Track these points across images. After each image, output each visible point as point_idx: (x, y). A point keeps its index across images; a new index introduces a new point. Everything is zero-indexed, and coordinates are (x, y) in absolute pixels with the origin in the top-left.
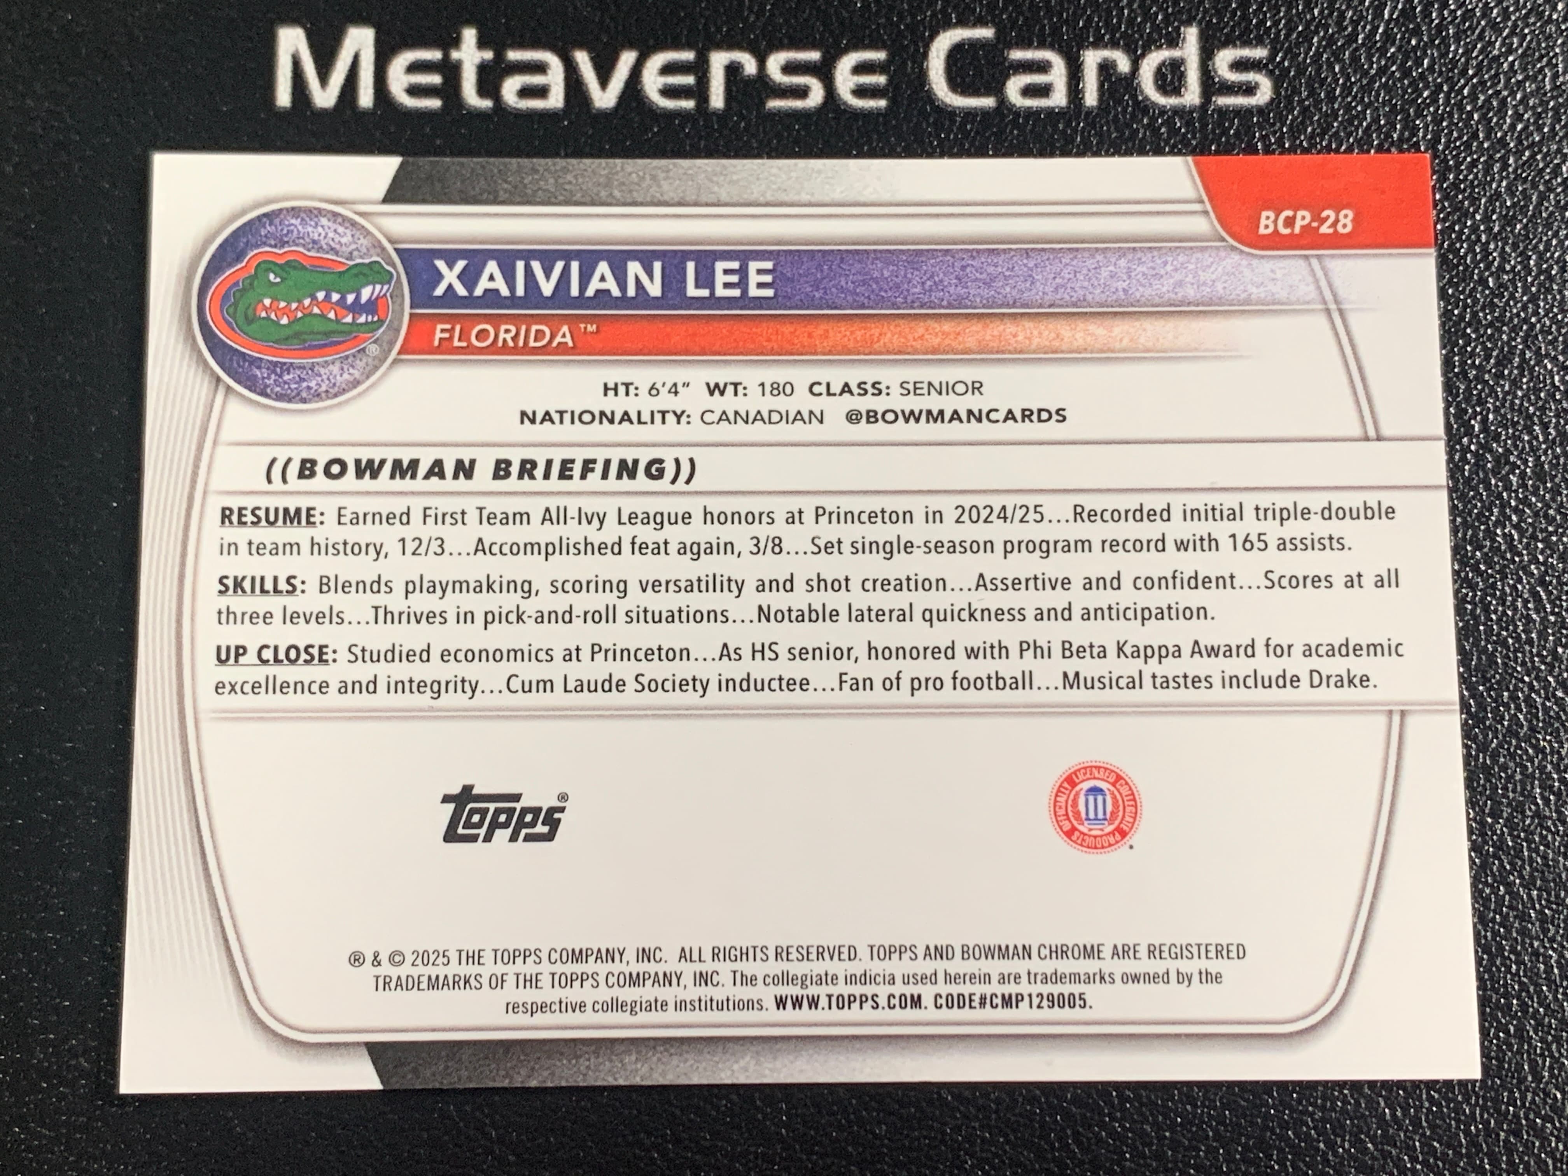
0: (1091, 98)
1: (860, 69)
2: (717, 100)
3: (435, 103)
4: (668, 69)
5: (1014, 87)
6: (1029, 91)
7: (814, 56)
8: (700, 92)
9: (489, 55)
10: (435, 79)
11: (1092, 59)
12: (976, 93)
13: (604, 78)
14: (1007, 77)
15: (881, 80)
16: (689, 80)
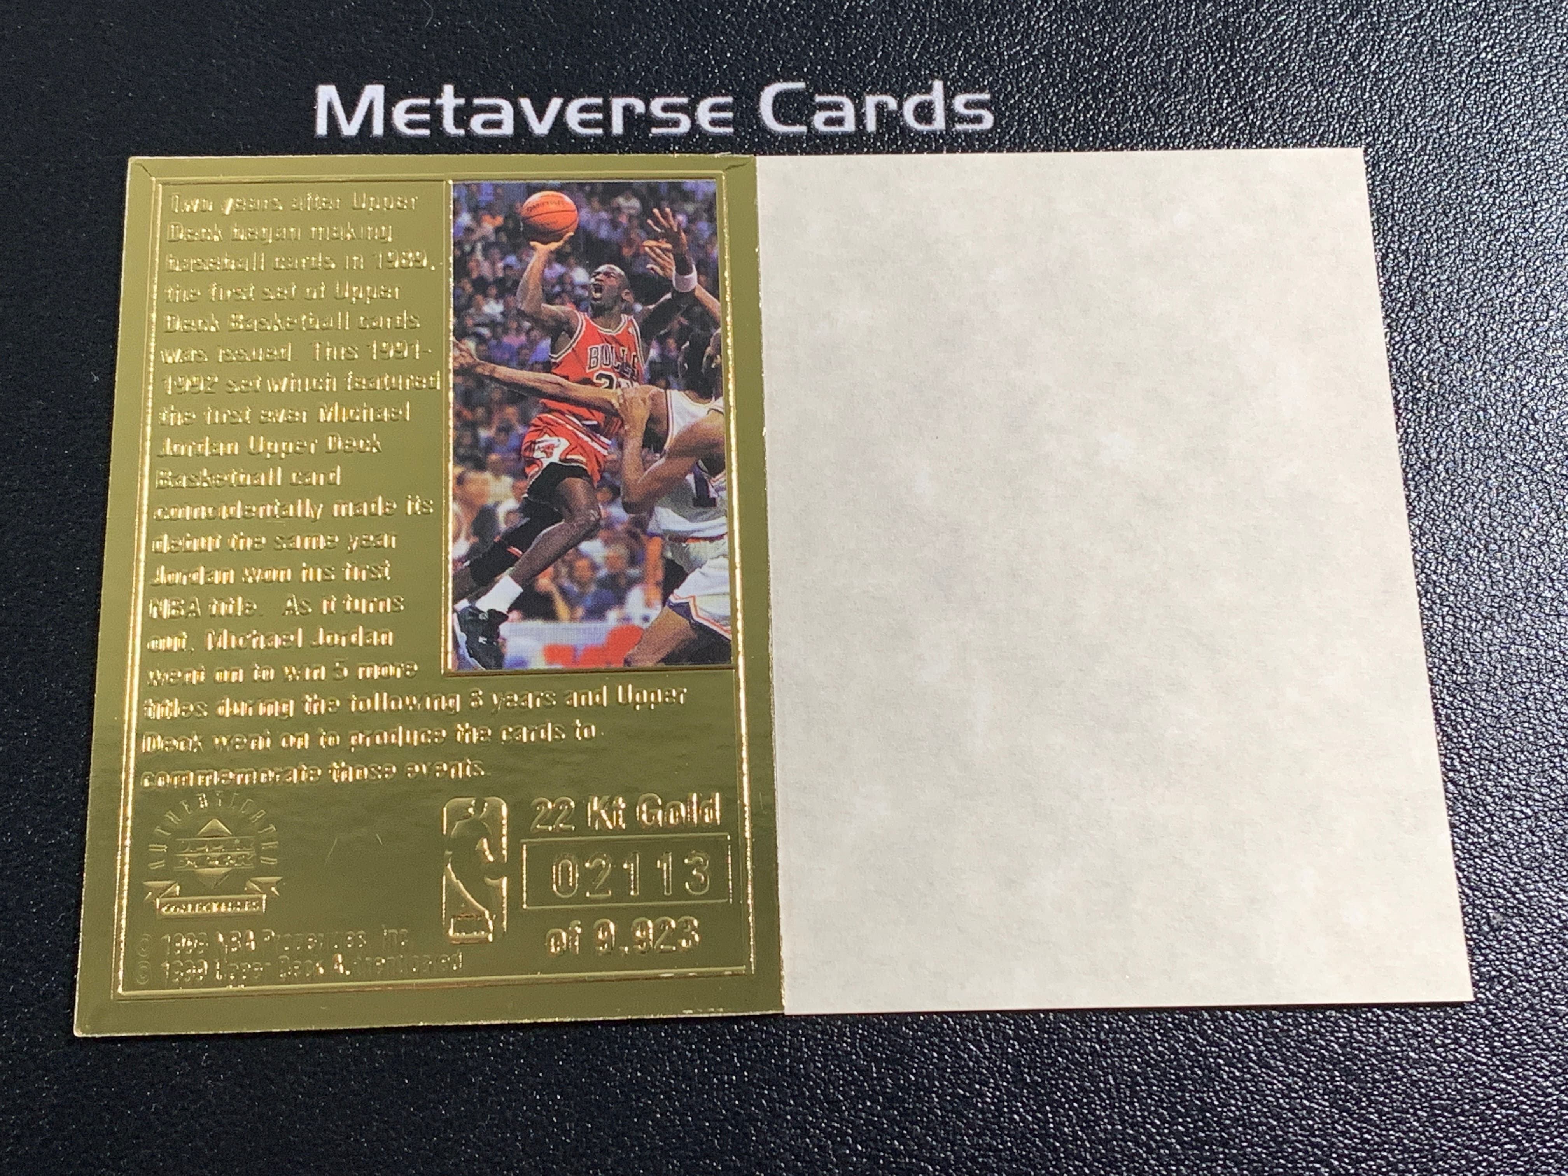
0: (871, 125)
1: (714, 108)
2: (618, 127)
3: (426, 132)
4: (584, 109)
5: (819, 119)
6: (829, 122)
7: (685, 100)
8: (606, 123)
9: (462, 101)
10: (426, 117)
11: (871, 101)
12: (794, 123)
13: (540, 115)
14: (814, 113)
15: (729, 115)
16: (599, 116)
